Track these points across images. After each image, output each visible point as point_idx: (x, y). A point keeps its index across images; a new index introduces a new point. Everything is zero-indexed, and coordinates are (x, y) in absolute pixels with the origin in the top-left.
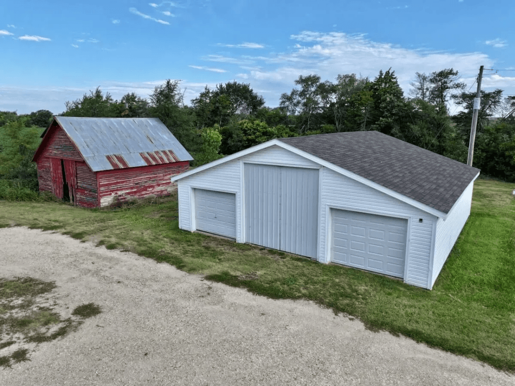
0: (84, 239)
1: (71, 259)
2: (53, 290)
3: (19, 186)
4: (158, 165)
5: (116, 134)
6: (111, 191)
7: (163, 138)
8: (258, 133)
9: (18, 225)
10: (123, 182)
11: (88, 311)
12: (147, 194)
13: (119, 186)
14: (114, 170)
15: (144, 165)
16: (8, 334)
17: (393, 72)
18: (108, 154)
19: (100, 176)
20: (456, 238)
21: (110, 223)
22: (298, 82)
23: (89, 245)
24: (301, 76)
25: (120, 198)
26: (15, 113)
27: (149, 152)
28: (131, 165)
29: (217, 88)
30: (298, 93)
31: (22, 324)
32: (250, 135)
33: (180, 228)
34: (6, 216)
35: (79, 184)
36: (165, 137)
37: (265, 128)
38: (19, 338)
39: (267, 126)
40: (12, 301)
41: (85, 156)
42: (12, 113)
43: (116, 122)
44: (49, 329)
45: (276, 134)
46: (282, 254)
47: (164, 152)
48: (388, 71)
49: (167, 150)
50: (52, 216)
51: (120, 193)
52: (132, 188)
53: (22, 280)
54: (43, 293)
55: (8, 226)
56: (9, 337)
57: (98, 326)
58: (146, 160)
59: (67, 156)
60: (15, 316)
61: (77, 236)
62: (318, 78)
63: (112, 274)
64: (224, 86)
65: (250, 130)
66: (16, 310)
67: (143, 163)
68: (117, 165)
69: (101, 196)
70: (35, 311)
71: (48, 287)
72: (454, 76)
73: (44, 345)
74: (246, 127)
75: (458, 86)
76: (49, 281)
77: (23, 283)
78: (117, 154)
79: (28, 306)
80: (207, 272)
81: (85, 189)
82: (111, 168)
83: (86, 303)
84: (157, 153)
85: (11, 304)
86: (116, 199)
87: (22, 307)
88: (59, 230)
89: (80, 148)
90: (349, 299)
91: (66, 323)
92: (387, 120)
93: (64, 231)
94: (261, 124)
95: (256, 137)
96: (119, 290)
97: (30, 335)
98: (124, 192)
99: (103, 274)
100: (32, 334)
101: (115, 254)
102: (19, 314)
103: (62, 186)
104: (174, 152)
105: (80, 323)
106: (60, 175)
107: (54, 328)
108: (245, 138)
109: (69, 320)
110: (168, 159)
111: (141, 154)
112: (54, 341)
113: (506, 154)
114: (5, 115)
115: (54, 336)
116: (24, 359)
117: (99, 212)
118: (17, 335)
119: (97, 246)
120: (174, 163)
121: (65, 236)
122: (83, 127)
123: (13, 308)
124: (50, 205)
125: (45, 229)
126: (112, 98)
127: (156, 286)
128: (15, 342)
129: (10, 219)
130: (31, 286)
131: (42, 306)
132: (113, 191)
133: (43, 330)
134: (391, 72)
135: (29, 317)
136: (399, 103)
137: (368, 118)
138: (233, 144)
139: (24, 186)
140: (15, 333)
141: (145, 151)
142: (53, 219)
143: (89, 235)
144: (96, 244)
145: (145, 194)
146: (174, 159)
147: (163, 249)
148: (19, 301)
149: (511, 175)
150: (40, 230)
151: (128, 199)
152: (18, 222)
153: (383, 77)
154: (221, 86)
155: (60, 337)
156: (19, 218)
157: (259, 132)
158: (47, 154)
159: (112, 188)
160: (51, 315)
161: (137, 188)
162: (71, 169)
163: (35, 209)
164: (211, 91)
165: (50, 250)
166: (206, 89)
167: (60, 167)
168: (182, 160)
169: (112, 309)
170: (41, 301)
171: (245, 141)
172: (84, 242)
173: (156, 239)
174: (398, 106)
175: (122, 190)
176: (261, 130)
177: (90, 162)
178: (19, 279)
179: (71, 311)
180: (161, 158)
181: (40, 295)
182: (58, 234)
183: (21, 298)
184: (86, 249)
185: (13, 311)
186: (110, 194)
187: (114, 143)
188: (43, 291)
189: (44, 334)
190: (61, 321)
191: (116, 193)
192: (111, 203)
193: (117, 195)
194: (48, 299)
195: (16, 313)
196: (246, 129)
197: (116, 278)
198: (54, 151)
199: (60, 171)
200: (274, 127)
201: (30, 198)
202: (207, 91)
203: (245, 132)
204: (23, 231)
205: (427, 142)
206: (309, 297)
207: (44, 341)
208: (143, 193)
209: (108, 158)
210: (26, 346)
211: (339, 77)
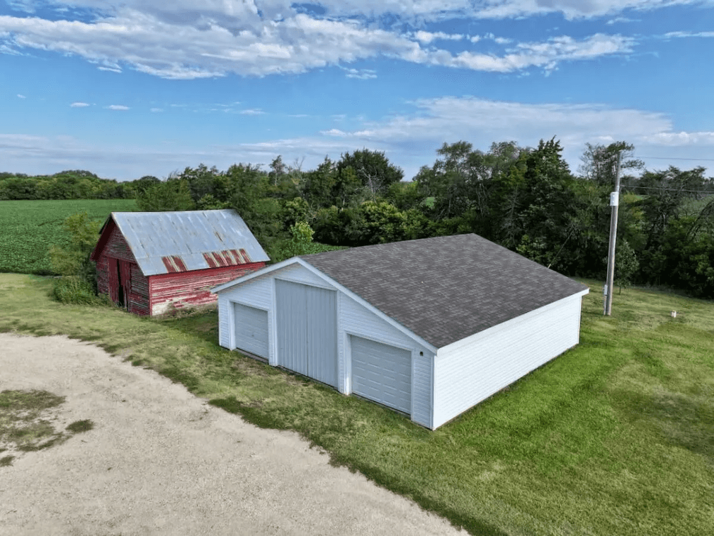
0: (115, 353)
1: (92, 374)
2: (61, 405)
3: (76, 286)
4: (223, 268)
5: (179, 231)
6: (165, 298)
7: (236, 235)
8: (383, 219)
9: (60, 333)
10: (179, 287)
11: (82, 426)
12: (209, 301)
13: (174, 291)
14: (170, 273)
15: (205, 268)
16: (4, 442)
17: (558, 142)
18: (165, 256)
19: (153, 281)
20: (527, 372)
21: (152, 335)
22: (441, 152)
23: (117, 360)
24: (445, 144)
25: (175, 305)
26: (114, 181)
27: (215, 251)
28: (189, 268)
29: (342, 157)
30: (443, 165)
31: (19, 434)
32: (374, 221)
33: (220, 344)
34: (52, 323)
35: (133, 288)
36: (238, 232)
37: (393, 212)
38: (11, 446)
39: (396, 209)
40: (20, 412)
41: (137, 258)
42: (111, 182)
43: (181, 217)
44: (39, 440)
45: (405, 221)
46: (306, 380)
47: (234, 252)
48: (552, 141)
49: (237, 248)
50: (97, 325)
51: (175, 299)
52: (191, 294)
53: (37, 393)
54: (49, 407)
55: (49, 334)
56: (4, 444)
57: (82, 441)
58: (210, 261)
59: (122, 256)
60: (17, 426)
61: (110, 349)
62: (469, 146)
63: (121, 392)
64: (351, 154)
65: (374, 214)
66: (21, 421)
67: (205, 265)
68: (173, 268)
69: (154, 303)
70: (35, 424)
71: (57, 401)
72: (627, 152)
73: (30, 454)
74: (370, 211)
75: (632, 164)
76: (60, 396)
77: (36, 396)
78: (174, 255)
79: (31, 418)
80: (214, 396)
81: (138, 294)
82: (166, 271)
83: (83, 419)
84: (224, 252)
85: (18, 416)
86: (172, 306)
87: (26, 419)
88: (96, 341)
89: (134, 250)
90: (336, 433)
91: (57, 437)
92: (538, 208)
93: (101, 342)
94: (389, 207)
95: (381, 224)
96: (121, 409)
97: (22, 444)
98: (181, 298)
99: (113, 391)
100: (24, 443)
101: (139, 371)
102: (20, 425)
103: (117, 289)
104: (247, 251)
105: (68, 438)
106: (116, 277)
107: (45, 440)
108: (367, 225)
109: (60, 435)
110: (237, 261)
111: (205, 255)
112: (39, 452)
113: (690, 258)
114: (103, 184)
115: (41, 447)
116: (8, 465)
117: (150, 321)
118: (11, 444)
119: (124, 362)
120: (244, 264)
121: (100, 348)
122: (141, 224)
123: (18, 419)
124: (103, 310)
125: (84, 339)
126: (217, 168)
127: (156, 407)
128: (7, 449)
129: (55, 326)
130: (42, 399)
131: (43, 419)
132: (167, 298)
133: (34, 441)
134: (555, 142)
135: (28, 428)
136: (555, 185)
137: (515, 204)
138: (351, 232)
139: (82, 288)
140: (11, 442)
141: (209, 251)
142: (96, 327)
143: (123, 348)
144: (123, 359)
145: (206, 301)
146: (245, 260)
147: (187, 369)
148: (25, 414)
149: (697, 287)
150: (78, 340)
151: (185, 306)
152: (60, 330)
153: (544, 148)
154: (347, 155)
155: (45, 448)
156: (64, 325)
157: (385, 217)
158: (105, 253)
159: (167, 293)
160: (47, 428)
161: (197, 293)
162: (126, 271)
163: (85, 315)
164: (332, 162)
165: (76, 363)
166: (326, 160)
167: (116, 268)
168: (254, 261)
169: (103, 426)
170: (45, 415)
171: (367, 228)
172: (113, 356)
173: (188, 356)
174: (555, 189)
175: (178, 296)
176: (387, 214)
177: (142, 265)
178: (35, 392)
179: (66, 426)
180: (228, 259)
181: (47, 409)
182: (93, 346)
183: (29, 411)
184: (112, 364)
185: (17, 422)
186: (164, 301)
187: (175, 242)
188: (51, 405)
189: (34, 444)
190: (53, 435)
191: (171, 300)
192: (164, 311)
193: (172, 302)
194: (51, 413)
195: (19, 424)
196: (369, 213)
197: (124, 396)
198: (111, 250)
199: (116, 272)
200: (404, 212)
201: (86, 301)
202: (327, 162)
203: (368, 217)
204: (62, 340)
205: (589, 238)
206: (296, 428)
207: (31, 450)
208: (205, 299)
209: (165, 260)
210: (15, 454)
211: (494, 146)
